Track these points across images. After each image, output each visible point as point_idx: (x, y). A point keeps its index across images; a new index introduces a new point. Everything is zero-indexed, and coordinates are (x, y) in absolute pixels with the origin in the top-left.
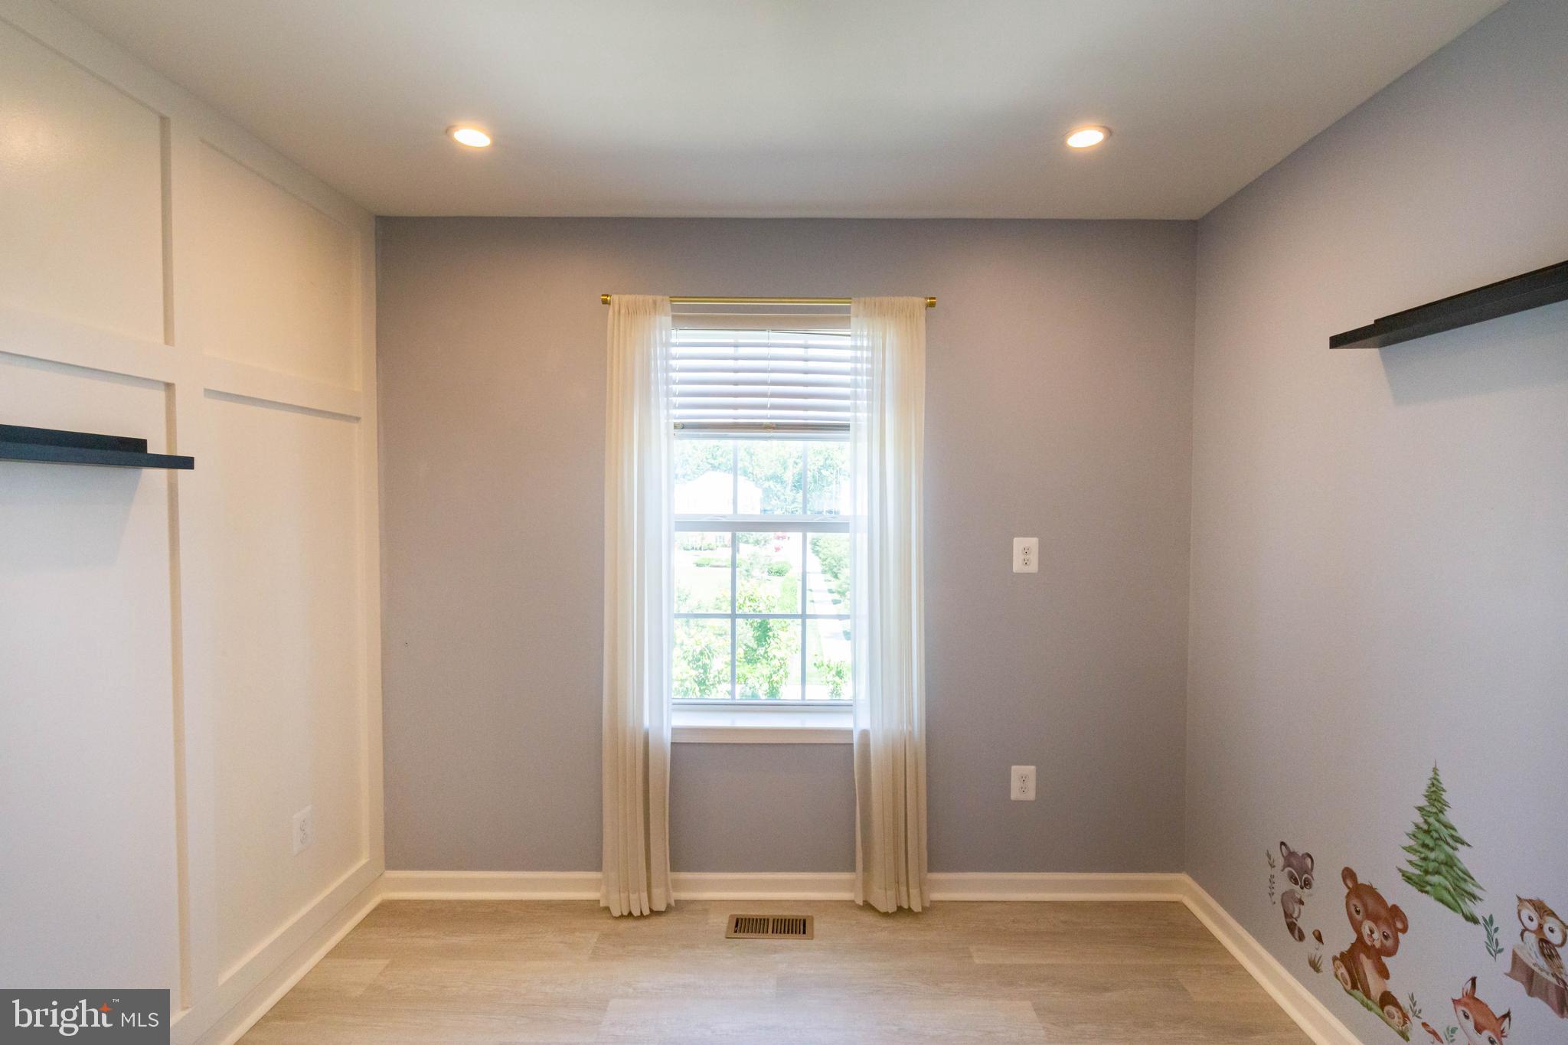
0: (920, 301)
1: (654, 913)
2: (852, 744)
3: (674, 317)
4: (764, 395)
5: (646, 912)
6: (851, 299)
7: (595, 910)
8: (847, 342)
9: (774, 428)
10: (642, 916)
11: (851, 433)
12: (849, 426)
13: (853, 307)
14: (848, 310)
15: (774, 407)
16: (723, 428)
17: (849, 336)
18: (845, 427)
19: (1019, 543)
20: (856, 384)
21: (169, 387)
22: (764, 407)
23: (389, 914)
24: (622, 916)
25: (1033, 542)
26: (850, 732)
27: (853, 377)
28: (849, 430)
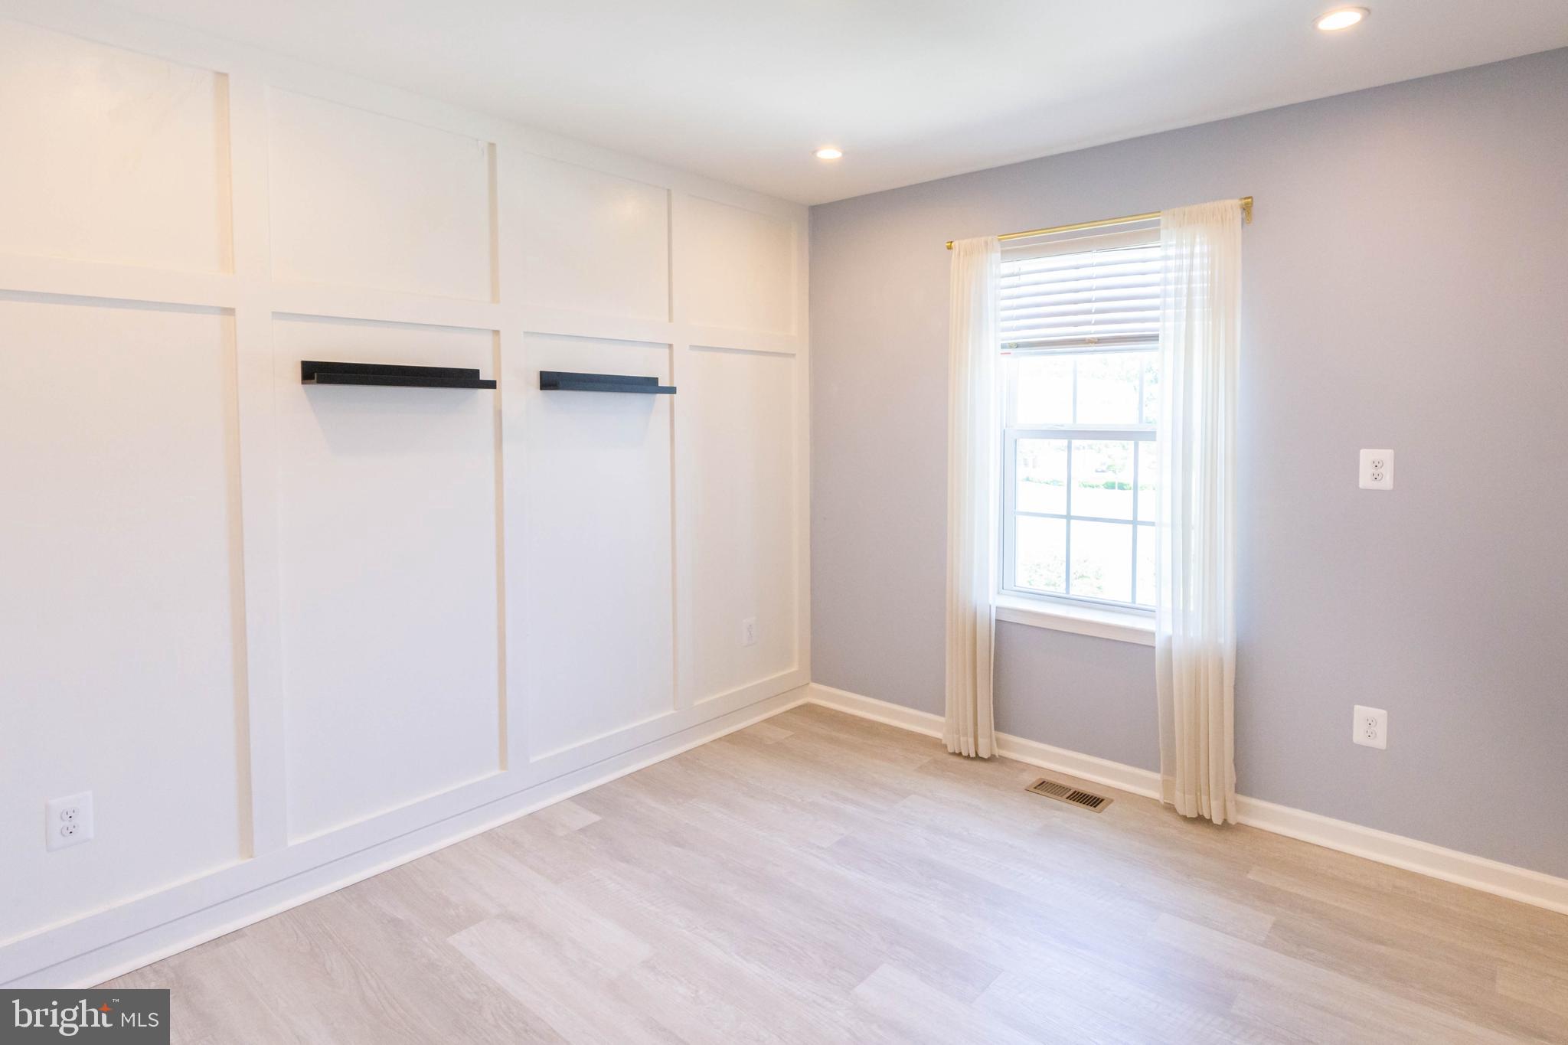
0: (1234, 204)
1: (978, 758)
2: (1154, 648)
3: (1003, 252)
4: (1089, 312)
5: (973, 755)
6: (1159, 212)
7: (937, 745)
8: (1156, 253)
9: (1096, 343)
10: (968, 757)
11: (1159, 344)
12: (1158, 336)
13: (1162, 218)
14: (1158, 223)
15: (1098, 323)
16: (1053, 345)
17: (1159, 247)
18: (1155, 338)
19: (1367, 457)
20: (1166, 294)
21: (670, 346)
22: (1088, 323)
23: (809, 711)
24: (954, 754)
25: (1386, 455)
26: (1153, 634)
27: (1163, 287)
28: (1158, 340)
